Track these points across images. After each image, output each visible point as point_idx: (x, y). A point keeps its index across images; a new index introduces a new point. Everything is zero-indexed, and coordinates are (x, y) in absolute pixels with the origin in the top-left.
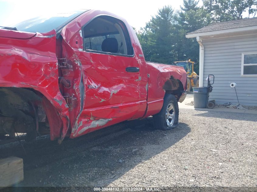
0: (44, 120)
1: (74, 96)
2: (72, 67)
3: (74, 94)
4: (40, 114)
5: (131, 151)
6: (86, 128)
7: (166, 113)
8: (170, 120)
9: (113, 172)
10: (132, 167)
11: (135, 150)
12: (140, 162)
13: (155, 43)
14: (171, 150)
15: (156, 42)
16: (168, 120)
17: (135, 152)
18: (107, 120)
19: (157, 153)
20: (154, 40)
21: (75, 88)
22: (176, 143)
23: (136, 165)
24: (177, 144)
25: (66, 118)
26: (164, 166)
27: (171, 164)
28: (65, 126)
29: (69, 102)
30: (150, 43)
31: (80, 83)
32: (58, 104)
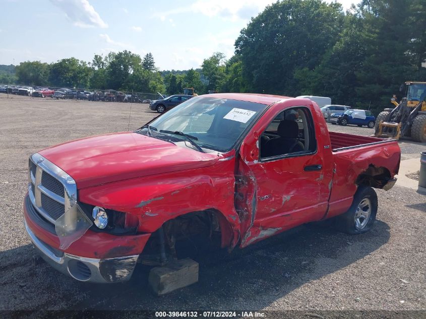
0: (217, 229)
1: (246, 211)
2: (247, 183)
3: (246, 208)
4: (214, 223)
5: (301, 263)
6: (254, 239)
7: (357, 211)
8: (362, 220)
9: (277, 288)
10: (298, 285)
11: (305, 263)
12: (307, 280)
13: (376, 35)
14: (348, 270)
15: (377, 33)
16: (358, 220)
17: (305, 266)
18: (276, 230)
19: (330, 272)
20: (376, 28)
21: (248, 203)
22: (358, 259)
23: (302, 284)
24: (359, 262)
25: (238, 232)
26: (333, 292)
27: (342, 291)
28: (235, 238)
29: (241, 215)
30: (367, 36)
31: (253, 198)
32: (232, 220)
